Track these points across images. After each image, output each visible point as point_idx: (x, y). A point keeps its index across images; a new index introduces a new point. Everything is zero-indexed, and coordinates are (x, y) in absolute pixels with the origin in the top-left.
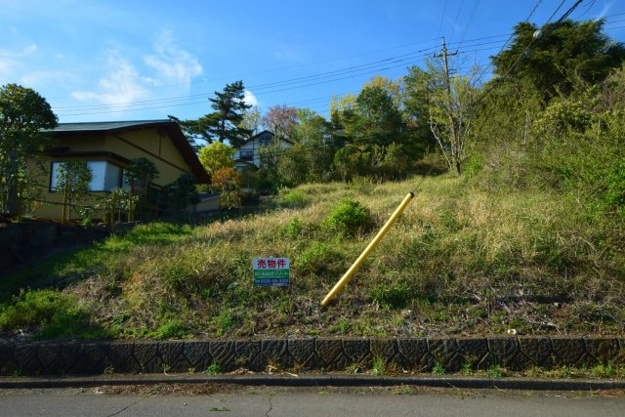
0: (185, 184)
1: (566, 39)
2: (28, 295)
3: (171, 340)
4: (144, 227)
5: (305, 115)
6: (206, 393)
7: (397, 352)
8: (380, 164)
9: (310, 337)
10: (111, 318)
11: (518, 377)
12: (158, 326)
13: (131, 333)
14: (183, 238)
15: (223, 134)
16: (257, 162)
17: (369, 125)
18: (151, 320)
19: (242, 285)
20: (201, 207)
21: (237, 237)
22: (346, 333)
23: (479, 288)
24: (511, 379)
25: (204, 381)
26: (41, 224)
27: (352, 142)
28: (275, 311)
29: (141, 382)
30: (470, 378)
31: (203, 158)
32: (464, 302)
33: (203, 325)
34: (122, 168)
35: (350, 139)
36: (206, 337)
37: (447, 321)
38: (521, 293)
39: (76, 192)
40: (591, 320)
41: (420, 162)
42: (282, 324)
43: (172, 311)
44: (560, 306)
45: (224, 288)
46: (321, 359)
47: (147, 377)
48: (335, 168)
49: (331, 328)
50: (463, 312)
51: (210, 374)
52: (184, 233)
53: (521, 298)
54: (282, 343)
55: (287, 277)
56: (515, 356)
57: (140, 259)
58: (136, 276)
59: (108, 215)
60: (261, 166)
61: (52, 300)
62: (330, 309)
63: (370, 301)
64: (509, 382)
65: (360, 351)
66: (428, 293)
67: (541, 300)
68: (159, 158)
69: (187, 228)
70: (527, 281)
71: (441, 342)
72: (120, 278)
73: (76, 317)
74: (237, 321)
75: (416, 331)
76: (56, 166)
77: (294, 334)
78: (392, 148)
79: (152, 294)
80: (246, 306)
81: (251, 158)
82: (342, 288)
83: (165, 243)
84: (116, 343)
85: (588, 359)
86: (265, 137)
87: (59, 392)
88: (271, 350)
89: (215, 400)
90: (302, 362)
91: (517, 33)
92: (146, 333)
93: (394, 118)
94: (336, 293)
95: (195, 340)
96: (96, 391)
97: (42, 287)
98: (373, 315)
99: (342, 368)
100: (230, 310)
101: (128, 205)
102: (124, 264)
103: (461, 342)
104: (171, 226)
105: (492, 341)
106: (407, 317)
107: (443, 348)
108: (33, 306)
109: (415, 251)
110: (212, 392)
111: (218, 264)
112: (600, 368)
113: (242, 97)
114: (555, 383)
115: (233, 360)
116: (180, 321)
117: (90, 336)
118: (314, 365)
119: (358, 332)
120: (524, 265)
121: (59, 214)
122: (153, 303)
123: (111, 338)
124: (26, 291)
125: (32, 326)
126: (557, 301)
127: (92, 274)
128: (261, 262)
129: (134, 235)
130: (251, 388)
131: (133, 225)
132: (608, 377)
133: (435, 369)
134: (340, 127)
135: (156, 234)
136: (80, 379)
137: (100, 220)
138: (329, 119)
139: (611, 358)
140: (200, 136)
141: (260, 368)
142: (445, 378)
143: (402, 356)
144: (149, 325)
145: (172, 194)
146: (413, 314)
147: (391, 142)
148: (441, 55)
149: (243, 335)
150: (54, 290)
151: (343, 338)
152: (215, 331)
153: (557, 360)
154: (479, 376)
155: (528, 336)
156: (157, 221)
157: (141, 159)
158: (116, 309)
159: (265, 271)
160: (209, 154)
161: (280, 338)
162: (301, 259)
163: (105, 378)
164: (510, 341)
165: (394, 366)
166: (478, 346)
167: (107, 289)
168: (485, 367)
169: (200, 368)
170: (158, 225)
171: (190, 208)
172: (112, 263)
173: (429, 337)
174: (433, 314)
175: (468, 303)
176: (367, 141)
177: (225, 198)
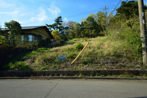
0: (48, 40)
1: (133, 5)
2: (17, 62)
3: (43, 71)
4: (40, 49)
5: (75, 23)
6: (48, 80)
7: (84, 73)
8: (91, 34)
9: (68, 70)
10: (32, 67)
11: (105, 77)
12: (41, 68)
13: (36, 69)
14: (47, 51)
15: (57, 28)
16: (65, 34)
17: (89, 25)
18: (40, 67)
19: (57, 60)
20: (52, 44)
21: (57, 51)
22: (75, 69)
23: (101, 61)
24: (104, 77)
25: (48, 78)
26: (19, 48)
27: (85, 29)
28: (63, 65)
29: (37, 78)
30: (97, 77)
31: (53, 33)
32: (98, 63)
33: (49, 68)
34: (35, 36)
35: (85, 28)
36: (49, 70)
37: (94, 67)
38: (109, 61)
39: (26, 42)
40: (121, 67)
41: (100, 33)
42: (63, 68)
43: (43, 65)
44: (116, 64)
45: (53, 61)
46: (70, 74)
47: (38, 77)
48: (81, 35)
49: (72, 68)
50: (97, 65)
51: (50, 76)
52: (48, 50)
53: (109, 63)
54: (63, 71)
55: (65, 59)
56: (105, 73)
57: (38, 55)
58: (37, 59)
59: (33, 46)
60: (66, 35)
61: (22, 63)
62: (73, 65)
63: (80, 63)
64: (103, 78)
65: (77, 72)
66: (92, 62)
67: (113, 63)
68: (43, 34)
69: (48, 49)
70: (111, 59)
71: (92, 71)
72: (34, 59)
73: (26, 66)
74: (55, 67)
75: (88, 69)
76: (22, 36)
77: (65, 69)
78: (94, 30)
79: (40, 62)
80: (57, 64)
81: (64, 33)
82: (75, 61)
83: (43, 52)
84: (33, 71)
85: (119, 74)
86: (67, 28)
87: (23, 79)
88: (61, 72)
89: (50, 81)
90: (66, 74)
91: (122, 4)
92: (38, 69)
93: (95, 23)
94: (74, 62)
95: (47, 71)
96: (30, 79)
97: (20, 61)
98: (81, 66)
99: (74, 76)
100: (54, 65)
101: (37, 44)
102: (35, 56)
103: (96, 71)
104: (45, 48)
105: (101, 71)
106: (87, 66)
107: (92, 72)
108: (18, 64)
109: (90, 53)
110: (50, 79)
111: (52, 56)
112: (121, 76)
113: (61, 20)
114: (112, 78)
115: (54, 74)
116: (45, 67)
117: (28, 70)
118: (68, 75)
119: (77, 69)
120: (110, 56)
121: (23, 46)
122: (40, 64)
123: (32, 70)
124: (17, 61)
125: (18, 68)
126: (115, 63)
127: (29, 58)
128: (60, 56)
129: (38, 50)
130: (57, 79)
131: (37, 48)
132: (122, 77)
133: (91, 76)
134: (83, 26)
135: (42, 50)
136: (27, 77)
137: (31, 47)
138: (81, 24)
139: (124, 73)
140: (53, 28)
141: (59, 76)
142: (92, 77)
143: (85, 73)
144: (39, 68)
145: (46, 42)
146: (88, 66)
147: (93, 29)
148: (105, 9)
149: (56, 70)
150: (22, 61)
151: (74, 70)
152: (51, 69)
153: (113, 74)
154: (99, 77)
155: (108, 70)
156: (42, 47)
157: (39, 35)
158: (33, 65)
159: (61, 58)
160: (54, 32)
161: (63, 70)
162: (68, 55)
163: (31, 77)
164: (105, 71)
165: (83, 75)
166: (99, 72)
167: (32, 61)
168: (100, 75)
169: (48, 75)
170: (43, 48)
171: (49, 45)
172: (33, 56)
173: (90, 70)
174: (92, 66)
175: (99, 64)
176: (89, 29)
177: (57, 42)
